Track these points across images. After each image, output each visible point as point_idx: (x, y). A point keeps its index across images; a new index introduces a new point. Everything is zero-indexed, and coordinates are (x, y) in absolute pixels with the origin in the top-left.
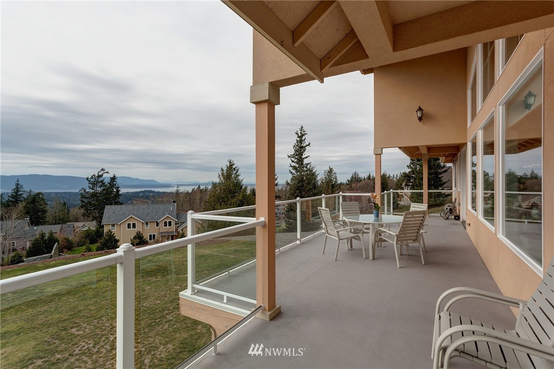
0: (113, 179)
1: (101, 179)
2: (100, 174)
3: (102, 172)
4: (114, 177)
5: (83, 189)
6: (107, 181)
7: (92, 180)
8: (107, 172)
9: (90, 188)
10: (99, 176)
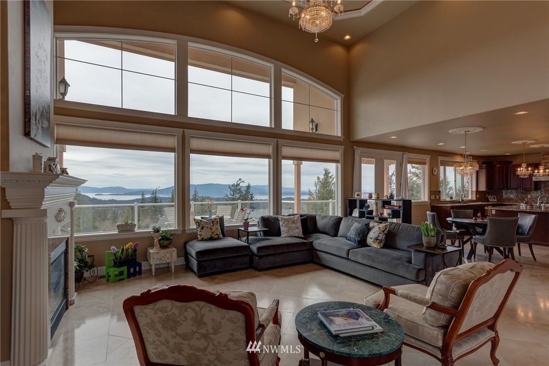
0: (248, 187)
1: (239, 187)
2: (238, 183)
3: (240, 181)
4: (249, 185)
5: (226, 195)
6: (243, 190)
7: (232, 188)
8: (243, 182)
9: (231, 195)
10: (238, 185)
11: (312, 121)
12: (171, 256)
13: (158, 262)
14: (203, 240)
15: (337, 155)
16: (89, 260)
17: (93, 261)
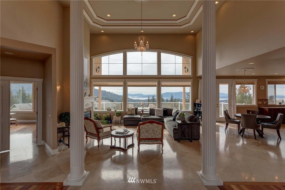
11: (185, 68)
12: (119, 118)
13: (115, 120)
14: (129, 115)
15: (190, 83)
16: (99, 118)
17: (100, 118)
